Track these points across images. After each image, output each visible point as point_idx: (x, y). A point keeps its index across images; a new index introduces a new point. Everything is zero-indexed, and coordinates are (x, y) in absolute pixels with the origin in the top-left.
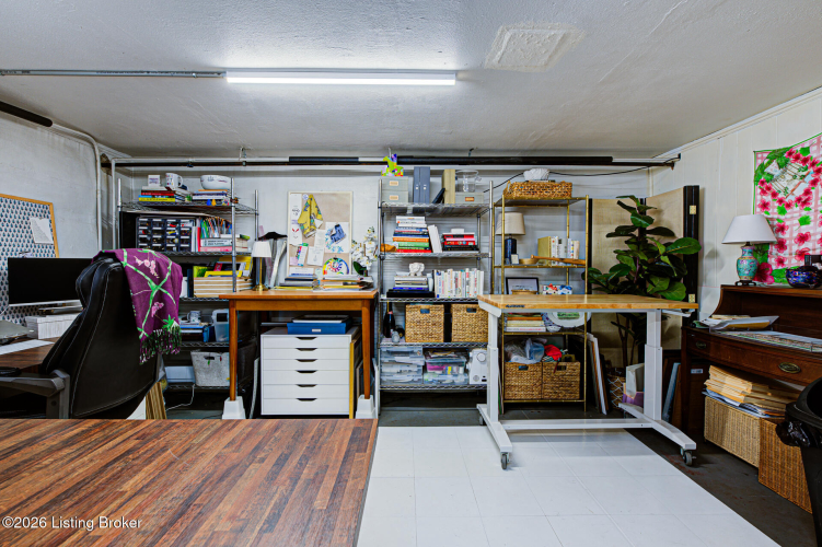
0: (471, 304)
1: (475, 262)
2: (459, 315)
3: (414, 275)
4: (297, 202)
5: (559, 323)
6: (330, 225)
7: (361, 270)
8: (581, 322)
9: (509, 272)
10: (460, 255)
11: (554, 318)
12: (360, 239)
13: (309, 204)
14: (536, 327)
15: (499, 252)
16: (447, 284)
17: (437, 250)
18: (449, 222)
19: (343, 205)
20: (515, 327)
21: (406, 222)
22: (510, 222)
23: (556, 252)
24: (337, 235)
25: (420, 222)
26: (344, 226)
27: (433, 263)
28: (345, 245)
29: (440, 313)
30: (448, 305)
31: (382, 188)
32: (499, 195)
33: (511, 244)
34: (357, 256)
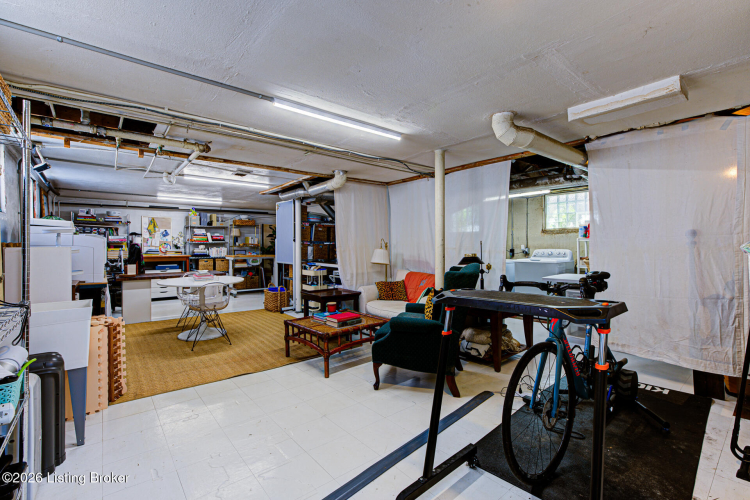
0: (223, 259)
1: (223, 245)
2: (218, 263)
3: (201, 249)
4: (146, 221)
5: (252, 264)
6: (162, 230)
7: (177, 247)
8: (258, 263)
9: (235, 248)
10: (218, 243)
11: (250, 262)
12: (175, 236)
13: (152, 222)
14: (245, 265)
15: (232, 241)
16: (214, 252)
17: (210, 241)
18: (213, 231)
19: (167, 223)
20: (238, 266)
21: (197, 231)
22: (235, 232)
23: (250, 241)
24: (166, 234)
25: (203, 231)
26: (168, 231)
27: (208, 246)
28: (169, 238)
29: (211, 263)
30: (214, 259)
31: (187, 219)
32: (230, 222)
33: (236, 239)
34: (176, 242)
